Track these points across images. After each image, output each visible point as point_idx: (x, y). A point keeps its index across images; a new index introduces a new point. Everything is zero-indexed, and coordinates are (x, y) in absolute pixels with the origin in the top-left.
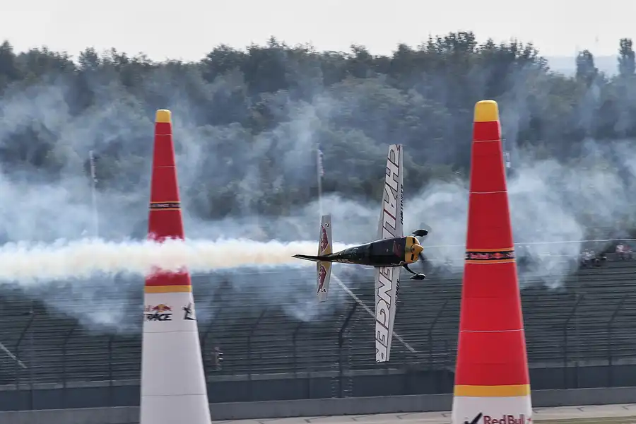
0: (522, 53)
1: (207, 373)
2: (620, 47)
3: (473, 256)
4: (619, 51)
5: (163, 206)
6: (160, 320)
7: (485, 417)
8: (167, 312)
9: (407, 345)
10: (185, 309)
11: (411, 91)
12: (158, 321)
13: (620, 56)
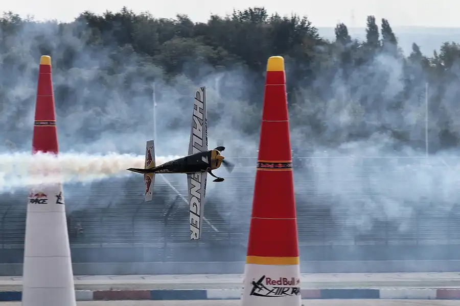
0: (299, 23)
1: (71, 241)
2: (367, 22)
3: (263, 165)
4: (366, 25)
5: (44, 123)
6: (39, 203)
7: (267, 278)
8: (43, 198)
9: (213, 227)
10: (57, 196)
11: (220, 48)
12: (37, 204)
13: (368, 28)
